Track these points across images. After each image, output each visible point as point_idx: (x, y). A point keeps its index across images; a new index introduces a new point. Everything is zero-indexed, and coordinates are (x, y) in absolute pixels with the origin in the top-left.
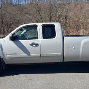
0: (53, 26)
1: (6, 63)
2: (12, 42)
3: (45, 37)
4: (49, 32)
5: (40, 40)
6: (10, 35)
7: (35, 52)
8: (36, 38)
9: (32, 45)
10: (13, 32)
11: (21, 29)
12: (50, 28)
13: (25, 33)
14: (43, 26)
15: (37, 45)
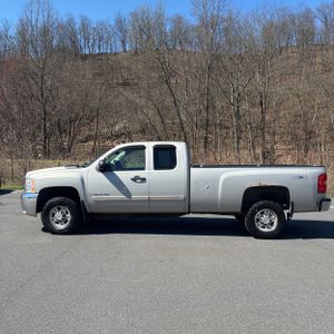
0: (174, 148)
1: (88, 211)
2: (101, 174)
3: (157, 166)
4: (165, 159)
5: (149, 172)
6: (96, 163)
7: (138, 193)
8: (143, 169)
9: (134, 179)
10: (102, 158)
11: (117, 153)
12: (168, 152)
13: (122, 158)
14: (156, 149)
15: (144, 180)
